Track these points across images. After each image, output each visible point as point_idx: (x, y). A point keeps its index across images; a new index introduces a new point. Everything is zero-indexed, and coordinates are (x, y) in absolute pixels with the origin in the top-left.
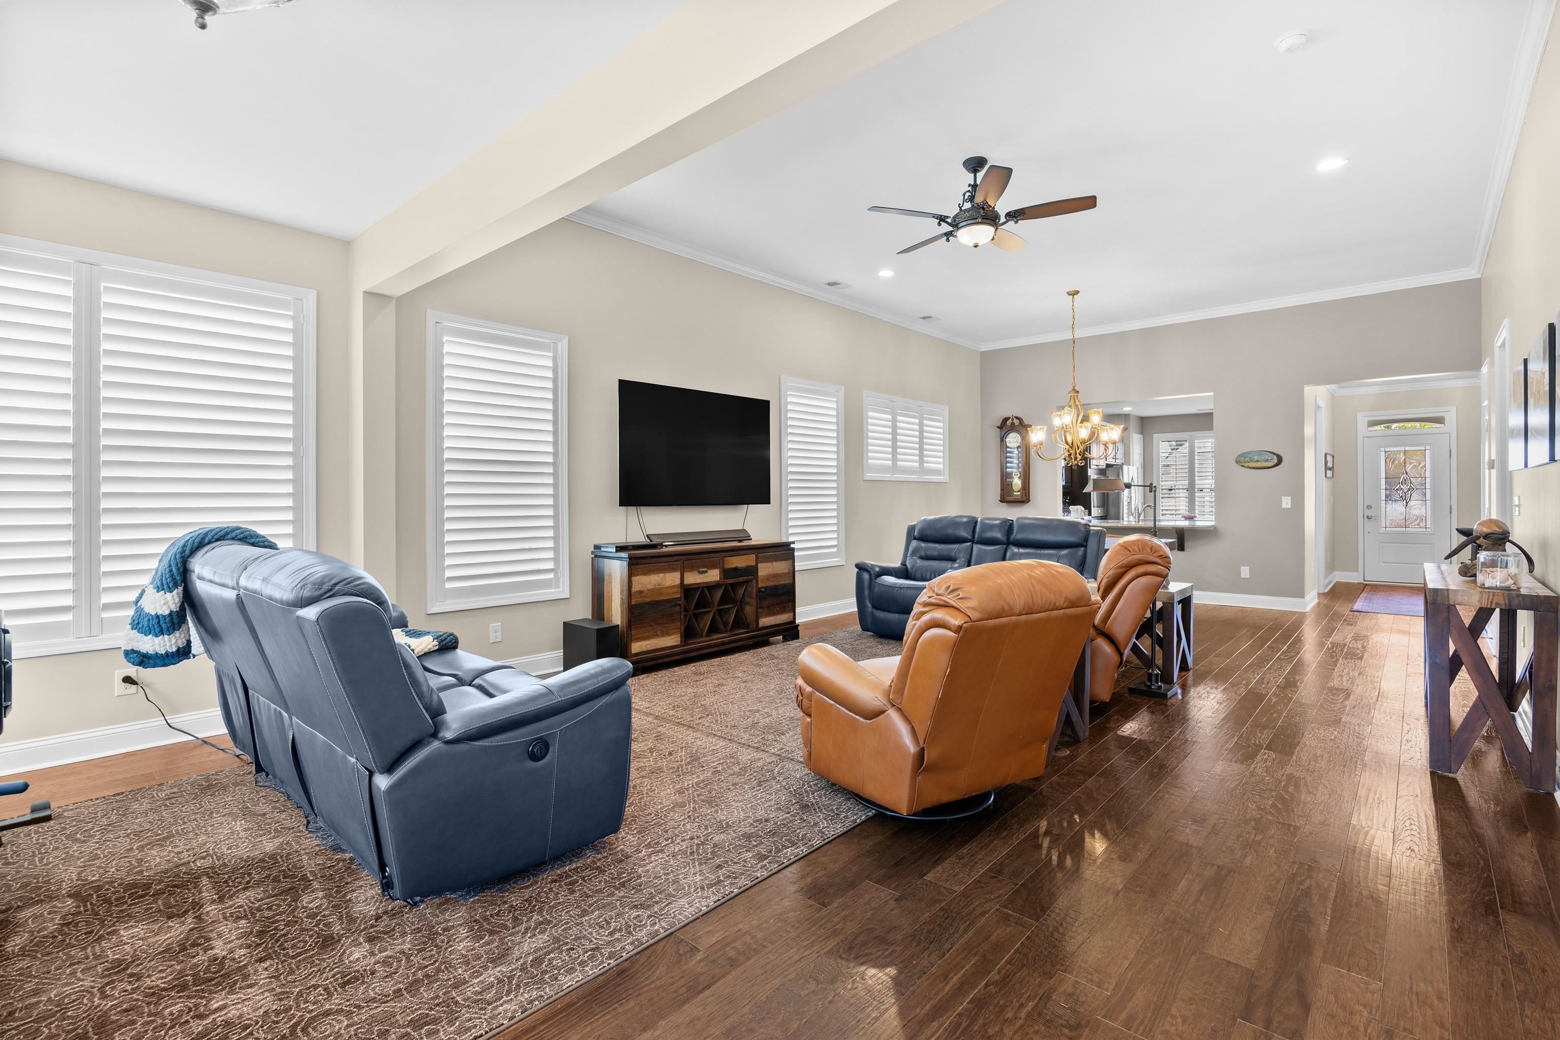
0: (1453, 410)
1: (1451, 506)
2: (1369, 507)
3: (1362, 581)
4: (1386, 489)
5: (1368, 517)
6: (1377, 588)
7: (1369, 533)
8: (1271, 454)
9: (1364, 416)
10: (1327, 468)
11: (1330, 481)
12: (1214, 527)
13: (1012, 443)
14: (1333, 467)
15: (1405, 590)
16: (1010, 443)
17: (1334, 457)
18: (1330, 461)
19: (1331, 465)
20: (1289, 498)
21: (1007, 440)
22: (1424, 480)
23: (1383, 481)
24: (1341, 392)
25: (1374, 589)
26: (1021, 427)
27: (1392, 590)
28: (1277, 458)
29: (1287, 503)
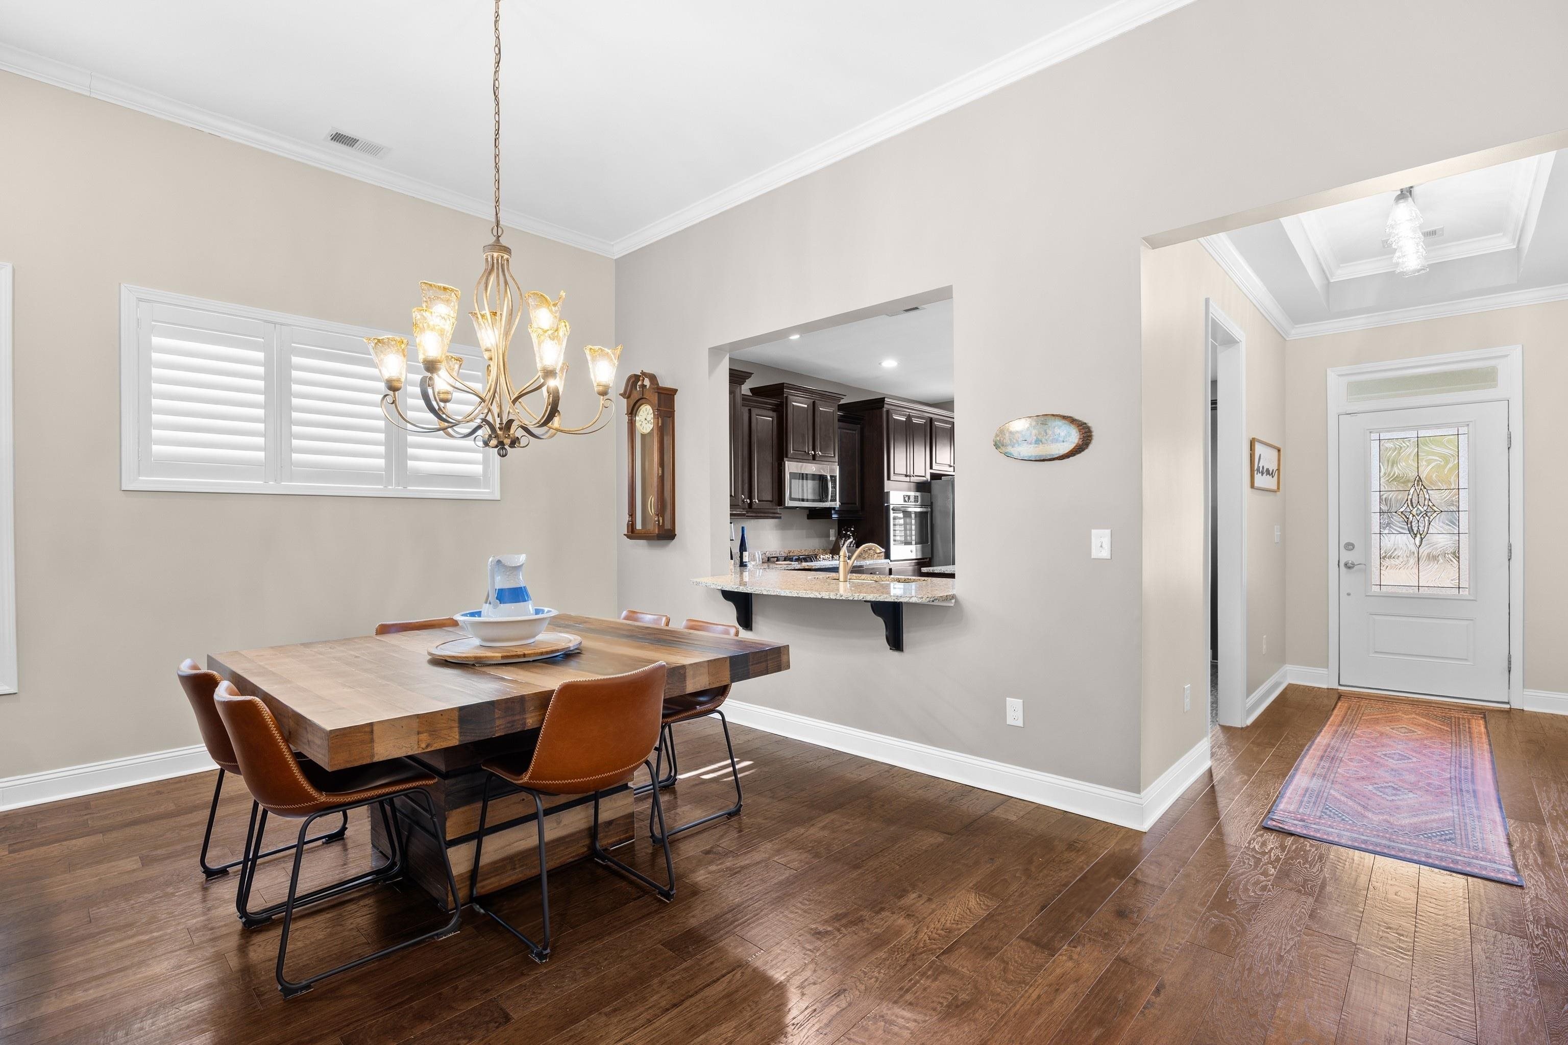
0: (1516, 353)
1: (1510, 546)
2: (1350, 546)
3: (1336, 686)
4: (1381, 512)
5: (1346, 565)
6: (1360, 705)
7: (1349, 594)
8: (1067, 422)
9: (1339, 375)
10: (1257, 470)
11: (1270, 497)
12: (953, 601)
13: (644, 424)
14: (1278, 470)
15: (1414, 716)
16: (641, 425)
17: (1279, 451)
18: (1267, 458)
19: (1273, 466)
20: (1108, 532)
21: (637, 418)
22: (1455, 495)
23: (1375, 497)
24: (1298, 332)
25: (1353, 710)
26: (657, 394)
27: (1388, 715)
28: (1080, 432)
29: (1101, 546)
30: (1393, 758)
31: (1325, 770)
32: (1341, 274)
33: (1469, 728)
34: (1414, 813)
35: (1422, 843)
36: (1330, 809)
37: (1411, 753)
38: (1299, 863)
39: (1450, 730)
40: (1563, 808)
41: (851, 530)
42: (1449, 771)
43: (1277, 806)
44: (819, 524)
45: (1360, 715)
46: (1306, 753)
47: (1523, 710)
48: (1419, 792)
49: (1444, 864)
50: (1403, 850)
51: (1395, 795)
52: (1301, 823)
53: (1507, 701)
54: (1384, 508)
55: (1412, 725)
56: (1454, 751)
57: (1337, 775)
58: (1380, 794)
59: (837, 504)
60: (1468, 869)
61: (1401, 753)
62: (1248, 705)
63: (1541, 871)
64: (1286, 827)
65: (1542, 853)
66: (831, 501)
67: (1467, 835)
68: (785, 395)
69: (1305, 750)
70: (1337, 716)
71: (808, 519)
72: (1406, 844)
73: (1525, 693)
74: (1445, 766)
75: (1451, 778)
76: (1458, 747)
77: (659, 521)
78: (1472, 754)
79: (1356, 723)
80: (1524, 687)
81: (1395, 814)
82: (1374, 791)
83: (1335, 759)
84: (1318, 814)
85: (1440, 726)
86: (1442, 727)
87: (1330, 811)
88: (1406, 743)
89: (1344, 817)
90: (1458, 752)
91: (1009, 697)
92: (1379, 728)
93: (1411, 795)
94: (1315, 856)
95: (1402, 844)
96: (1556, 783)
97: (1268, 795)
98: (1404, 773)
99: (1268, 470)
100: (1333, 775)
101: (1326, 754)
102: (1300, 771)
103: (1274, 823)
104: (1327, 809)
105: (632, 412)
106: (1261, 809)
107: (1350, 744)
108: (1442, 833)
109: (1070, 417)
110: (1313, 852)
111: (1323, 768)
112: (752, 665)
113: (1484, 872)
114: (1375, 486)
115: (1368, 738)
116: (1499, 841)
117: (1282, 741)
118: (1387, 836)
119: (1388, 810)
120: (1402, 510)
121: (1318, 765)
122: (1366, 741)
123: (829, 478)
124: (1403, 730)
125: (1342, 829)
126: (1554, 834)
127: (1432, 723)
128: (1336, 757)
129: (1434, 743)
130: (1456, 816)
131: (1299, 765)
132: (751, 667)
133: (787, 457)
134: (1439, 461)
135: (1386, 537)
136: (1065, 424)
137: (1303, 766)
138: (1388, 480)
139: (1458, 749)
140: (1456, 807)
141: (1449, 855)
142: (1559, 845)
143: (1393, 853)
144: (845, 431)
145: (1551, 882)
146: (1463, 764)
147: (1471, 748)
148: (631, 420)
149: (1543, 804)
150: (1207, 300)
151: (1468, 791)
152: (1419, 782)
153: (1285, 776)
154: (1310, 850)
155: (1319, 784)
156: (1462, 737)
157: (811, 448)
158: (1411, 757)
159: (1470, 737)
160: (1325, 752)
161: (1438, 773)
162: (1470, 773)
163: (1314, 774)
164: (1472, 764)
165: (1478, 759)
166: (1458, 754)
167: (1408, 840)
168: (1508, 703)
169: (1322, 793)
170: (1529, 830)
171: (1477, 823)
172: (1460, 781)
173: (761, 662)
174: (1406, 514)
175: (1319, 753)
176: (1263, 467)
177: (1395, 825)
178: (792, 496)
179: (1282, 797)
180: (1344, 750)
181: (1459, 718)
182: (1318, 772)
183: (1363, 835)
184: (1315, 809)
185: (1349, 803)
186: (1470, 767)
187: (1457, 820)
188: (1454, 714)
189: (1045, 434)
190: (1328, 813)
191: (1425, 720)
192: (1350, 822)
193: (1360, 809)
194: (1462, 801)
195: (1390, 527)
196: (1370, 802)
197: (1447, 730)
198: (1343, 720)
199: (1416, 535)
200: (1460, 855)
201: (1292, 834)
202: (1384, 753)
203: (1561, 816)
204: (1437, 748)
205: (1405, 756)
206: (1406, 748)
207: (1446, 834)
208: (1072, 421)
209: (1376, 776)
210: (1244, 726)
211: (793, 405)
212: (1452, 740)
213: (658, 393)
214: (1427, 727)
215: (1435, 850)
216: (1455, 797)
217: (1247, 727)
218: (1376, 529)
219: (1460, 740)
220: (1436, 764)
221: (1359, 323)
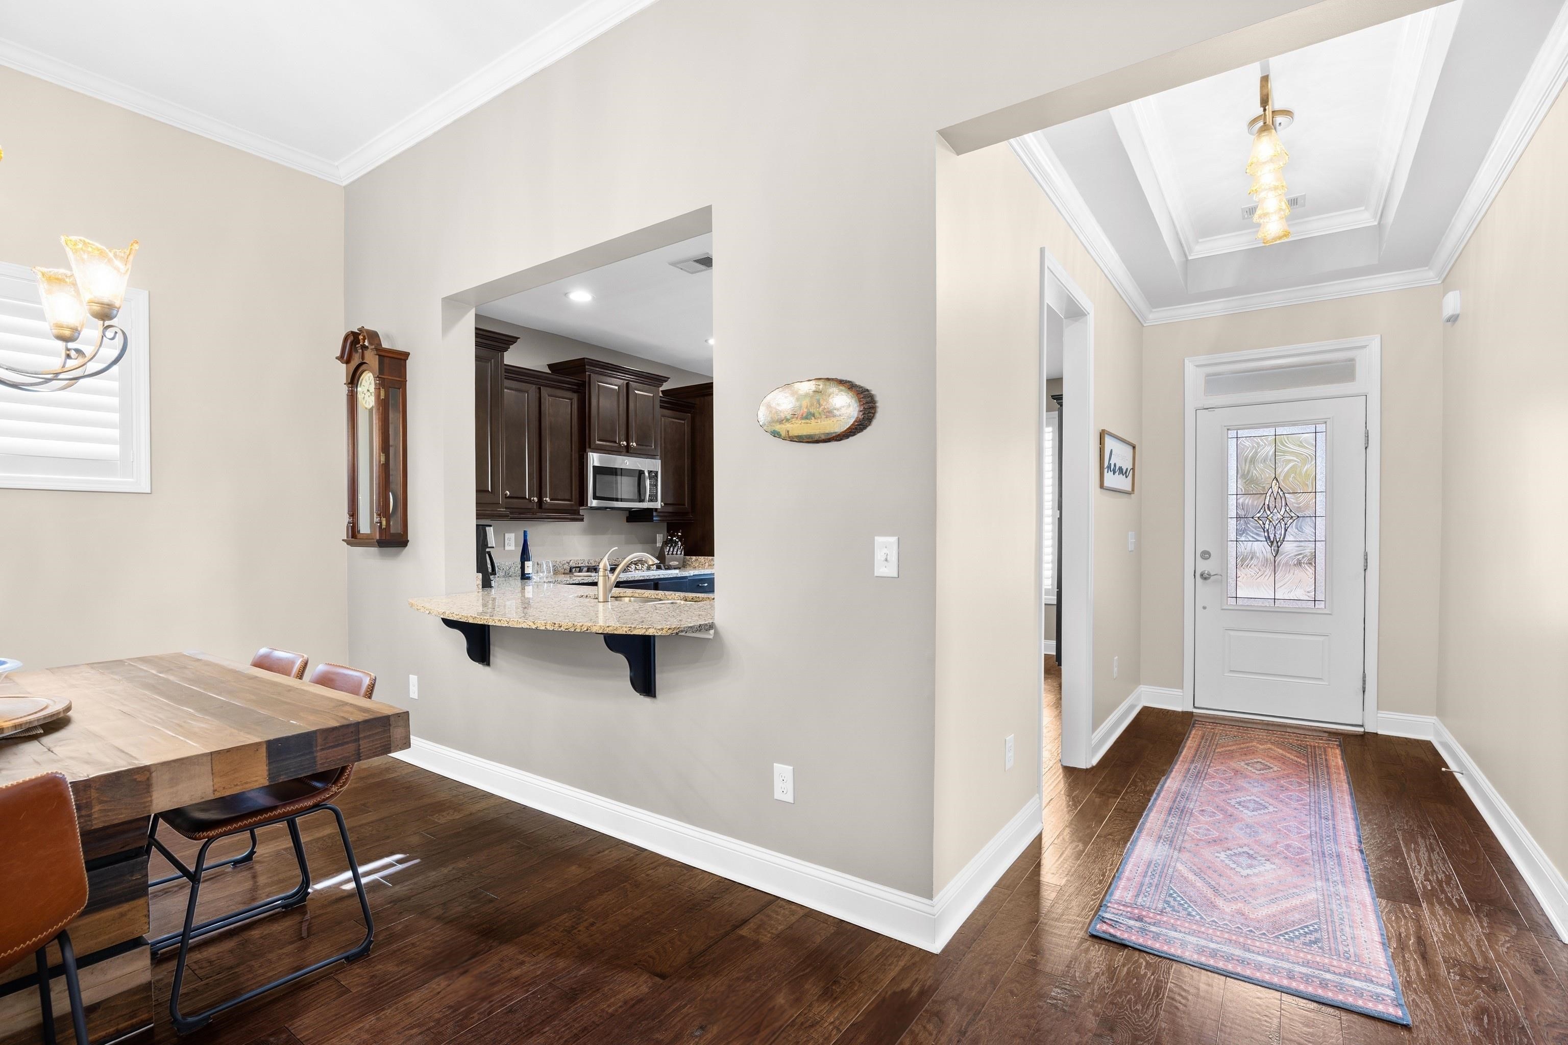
0: (1375, 344)
1: (1366, 555)
2: (1206, 555)
3: (1190, 708)
4: (1238, 518)
5: (1202, 575)
6: (1214, 733)
7: (1204, 608)
8: (843, 388)
9: (1197, 366)
10: (1108, 467)
11: (1123, 500)
12: (712, 632)
13: (366, 396)
14: (1133, 469)
15: (1269, 746)
16: (364, 398)
17: (1134, 447)
18: (1120, 455)
19: (1127, 465)
20: (894, 539)
21: (359, 389)
22: (1312, 499)
23: (1232, 500)
24: (1156, 317)
25: (1207, 739)
26: (377, 356)
27: (1242, 746)
28: (860, 401)
29: (886, 560)
30: (1248, 808)
31: (1173, 829)
32: (1201, 250)
33: (1326, 760)
34: (1273, 897)
35: (1283, 950)
36: (1175, 895)
37: (1268, 799)
38: (1129, 1001)
39: (1306, 764)
40: (1437, 877)
41: (678, 536)
42: (1308, 824)
43: (1112, 895)
44: (641, 528)
45: (1214, 747)
46: (1153, 804)
47: (1377, 734)
48: (1277, 861)
49: (1310, 989)
50: (1259, 967)
51: (1250, 866)
52: (1138, 924)
53: (1361, 724)
54: (1242, 513)
55: (1267, 759)
56: (1312, 793)
57: (1186, 837)
58: (1234, 866)
59: (658, 505)
60: (1341, 997)
61: (1257, 799)
62: (1094, 742)
63: (1428, 993)
64: (1118, 934)
65: (1424, 956)
66: (651, 500)
67: (1334, 931)
68: (587, 373)
69: (1152, 799)
70: (1190, 748)
71: (627, 522)
72: (1263, 955)
73: (1379, 715)
74: (1304, 818)
75: (1311, 835)
76: (1316, 787)
77: (381, 523)
78: (1331, 798)
79: (1210, 758)
80: (1378, 709)
81: (1250, 899)
82: (1227, 862)
83: (1185, 813)
84: (1160, 906)
85: (1296, 758)
86: (1299, 760)
87: (1175, 900)
88: (1261, 785)
89: (1190, 909)
90: (1317, 795)
91: (776, 763)
92: (1234, 764)
93: (1268, 866)
94: (1150, 988)
95: (1259, 954)
96: (1423, 837)
97: (1104, 875)
98: (1261, 830)
99: (1121, 469)
100: (1181, 838)
101: (1176, 805)
102: (1145, 832)
103: (1105, 927)
104: (1171, 895)
105: (353, 380)
106: (1093, 900)
107: (1203, 789)
108: (1306, 930)
109: (849, 382)
110: (1149, 978)
111: (1171, 827)
112: (322, 749)
113: (1360, 1003)
114: (1232, 489)
115: (1221, 779)
116: (1372, 939)
117: (1129, 787)
118: (1241, 940)
119: (1242, 892)
120: (1258, 515)
121: (1166, 821)
122: (1220, 783)
123: (647, 474)
124: (1259, 766)
125: (1187, 931)
126: (1433, 922)
127: (1288, 755)
128: (1186, 809)
129: (1291, 783)
130: (1321, 898)
131: (1143, 823)
132: (319, 754)
133: (590, 447)
134: (1296, 461)
135: (1242, 545)
136: (842, 391)
137: (1148, 825)
138: (1245, 483)
139: (1316, 791)
140: (1319, 883)
141: (1317, 972)
142: (1441, 942)
143: (1248, 973)
144: (670, 419)
145: (1441, 1014)
146: (1323, 813)
147: (1330, 789)
148: (352, 391)
149: (1414, 872)
150: (1042, 251)
151: (1331, 856)
152: (1277, 843)
153: (1126, 843)
154: (1145, 974)
155: (1165, 853)
156: (1319, 773)
157: (623, 437)
158: (1267, 805)
159: (1328, 773)
160: (1174, 801)
161: (1297, 828)
162: (1331, 826)
163: (1160, 837)
164: (1333, 813)
165: (1338, 806)
166: (1317, 798)
167: (1266, 946)
168: (1362, 726)
169: (1166, 868)
170: (1405, 917)
171: (1344, 909)
172: (1322, 840)
173: (347, 743)
174: (1263, 519)
175: (1167, 804)
176: (1115, 465)
177: (1251, 919)
178: (598, 495)
179: (1120, 878)
180: (1195, 798)
181: (1315, 747)
182: (1164, 834)
183: (1212, 941)
184: (1157, 898)
185: (1198, 884)
186: (1330, 817)
187: (1321, 905)
188: (1310, 742)
189: (818, 406)
190: (1172, 903)
191: (1281, 751)
192: (1198, 917)
193: (1210, 893)
194: (1326, 873)
195: (1247, 534)
196: (1223, 881)
197: (1303, 764)
198: (1196, 754)
199: (1272, 542)
200: (1328, 971)
201: (1125, 946)
202: (1238, 800)
203: (1437, 891)
204: (1295, 791)
205: (1261, 804)
206: (1262, 792)
207: (1311, 932)
208: (850, 386)
209: (1230, 836)
210: (1089, 766)
211: (599, 385)
212: (1309, 777)
213: (379, 355)
214: (1282, 760)
215: (1298, 963)
216: (1317, 866)
217: (1093, 768)
218: (1232, 536)
219: (1318, 778)
220: (1295, 814)
221: (1217, 307)
